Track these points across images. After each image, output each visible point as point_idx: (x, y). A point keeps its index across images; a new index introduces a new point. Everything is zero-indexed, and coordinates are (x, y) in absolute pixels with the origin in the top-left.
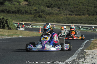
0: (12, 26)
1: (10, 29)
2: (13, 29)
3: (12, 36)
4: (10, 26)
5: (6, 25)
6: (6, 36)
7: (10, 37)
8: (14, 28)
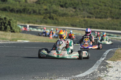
0: (16, 28)
1: (14, 32)
2: (17, 32)
3: (16, 41)
4: (14, 28)
5: (8, 26)
6: (9, 40)
7: (13, 42)
8: (18, 30)
